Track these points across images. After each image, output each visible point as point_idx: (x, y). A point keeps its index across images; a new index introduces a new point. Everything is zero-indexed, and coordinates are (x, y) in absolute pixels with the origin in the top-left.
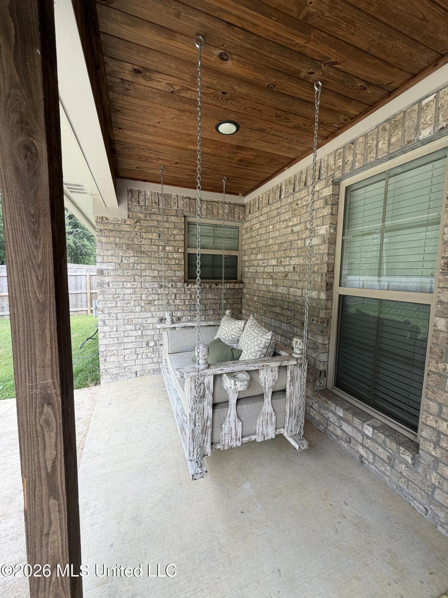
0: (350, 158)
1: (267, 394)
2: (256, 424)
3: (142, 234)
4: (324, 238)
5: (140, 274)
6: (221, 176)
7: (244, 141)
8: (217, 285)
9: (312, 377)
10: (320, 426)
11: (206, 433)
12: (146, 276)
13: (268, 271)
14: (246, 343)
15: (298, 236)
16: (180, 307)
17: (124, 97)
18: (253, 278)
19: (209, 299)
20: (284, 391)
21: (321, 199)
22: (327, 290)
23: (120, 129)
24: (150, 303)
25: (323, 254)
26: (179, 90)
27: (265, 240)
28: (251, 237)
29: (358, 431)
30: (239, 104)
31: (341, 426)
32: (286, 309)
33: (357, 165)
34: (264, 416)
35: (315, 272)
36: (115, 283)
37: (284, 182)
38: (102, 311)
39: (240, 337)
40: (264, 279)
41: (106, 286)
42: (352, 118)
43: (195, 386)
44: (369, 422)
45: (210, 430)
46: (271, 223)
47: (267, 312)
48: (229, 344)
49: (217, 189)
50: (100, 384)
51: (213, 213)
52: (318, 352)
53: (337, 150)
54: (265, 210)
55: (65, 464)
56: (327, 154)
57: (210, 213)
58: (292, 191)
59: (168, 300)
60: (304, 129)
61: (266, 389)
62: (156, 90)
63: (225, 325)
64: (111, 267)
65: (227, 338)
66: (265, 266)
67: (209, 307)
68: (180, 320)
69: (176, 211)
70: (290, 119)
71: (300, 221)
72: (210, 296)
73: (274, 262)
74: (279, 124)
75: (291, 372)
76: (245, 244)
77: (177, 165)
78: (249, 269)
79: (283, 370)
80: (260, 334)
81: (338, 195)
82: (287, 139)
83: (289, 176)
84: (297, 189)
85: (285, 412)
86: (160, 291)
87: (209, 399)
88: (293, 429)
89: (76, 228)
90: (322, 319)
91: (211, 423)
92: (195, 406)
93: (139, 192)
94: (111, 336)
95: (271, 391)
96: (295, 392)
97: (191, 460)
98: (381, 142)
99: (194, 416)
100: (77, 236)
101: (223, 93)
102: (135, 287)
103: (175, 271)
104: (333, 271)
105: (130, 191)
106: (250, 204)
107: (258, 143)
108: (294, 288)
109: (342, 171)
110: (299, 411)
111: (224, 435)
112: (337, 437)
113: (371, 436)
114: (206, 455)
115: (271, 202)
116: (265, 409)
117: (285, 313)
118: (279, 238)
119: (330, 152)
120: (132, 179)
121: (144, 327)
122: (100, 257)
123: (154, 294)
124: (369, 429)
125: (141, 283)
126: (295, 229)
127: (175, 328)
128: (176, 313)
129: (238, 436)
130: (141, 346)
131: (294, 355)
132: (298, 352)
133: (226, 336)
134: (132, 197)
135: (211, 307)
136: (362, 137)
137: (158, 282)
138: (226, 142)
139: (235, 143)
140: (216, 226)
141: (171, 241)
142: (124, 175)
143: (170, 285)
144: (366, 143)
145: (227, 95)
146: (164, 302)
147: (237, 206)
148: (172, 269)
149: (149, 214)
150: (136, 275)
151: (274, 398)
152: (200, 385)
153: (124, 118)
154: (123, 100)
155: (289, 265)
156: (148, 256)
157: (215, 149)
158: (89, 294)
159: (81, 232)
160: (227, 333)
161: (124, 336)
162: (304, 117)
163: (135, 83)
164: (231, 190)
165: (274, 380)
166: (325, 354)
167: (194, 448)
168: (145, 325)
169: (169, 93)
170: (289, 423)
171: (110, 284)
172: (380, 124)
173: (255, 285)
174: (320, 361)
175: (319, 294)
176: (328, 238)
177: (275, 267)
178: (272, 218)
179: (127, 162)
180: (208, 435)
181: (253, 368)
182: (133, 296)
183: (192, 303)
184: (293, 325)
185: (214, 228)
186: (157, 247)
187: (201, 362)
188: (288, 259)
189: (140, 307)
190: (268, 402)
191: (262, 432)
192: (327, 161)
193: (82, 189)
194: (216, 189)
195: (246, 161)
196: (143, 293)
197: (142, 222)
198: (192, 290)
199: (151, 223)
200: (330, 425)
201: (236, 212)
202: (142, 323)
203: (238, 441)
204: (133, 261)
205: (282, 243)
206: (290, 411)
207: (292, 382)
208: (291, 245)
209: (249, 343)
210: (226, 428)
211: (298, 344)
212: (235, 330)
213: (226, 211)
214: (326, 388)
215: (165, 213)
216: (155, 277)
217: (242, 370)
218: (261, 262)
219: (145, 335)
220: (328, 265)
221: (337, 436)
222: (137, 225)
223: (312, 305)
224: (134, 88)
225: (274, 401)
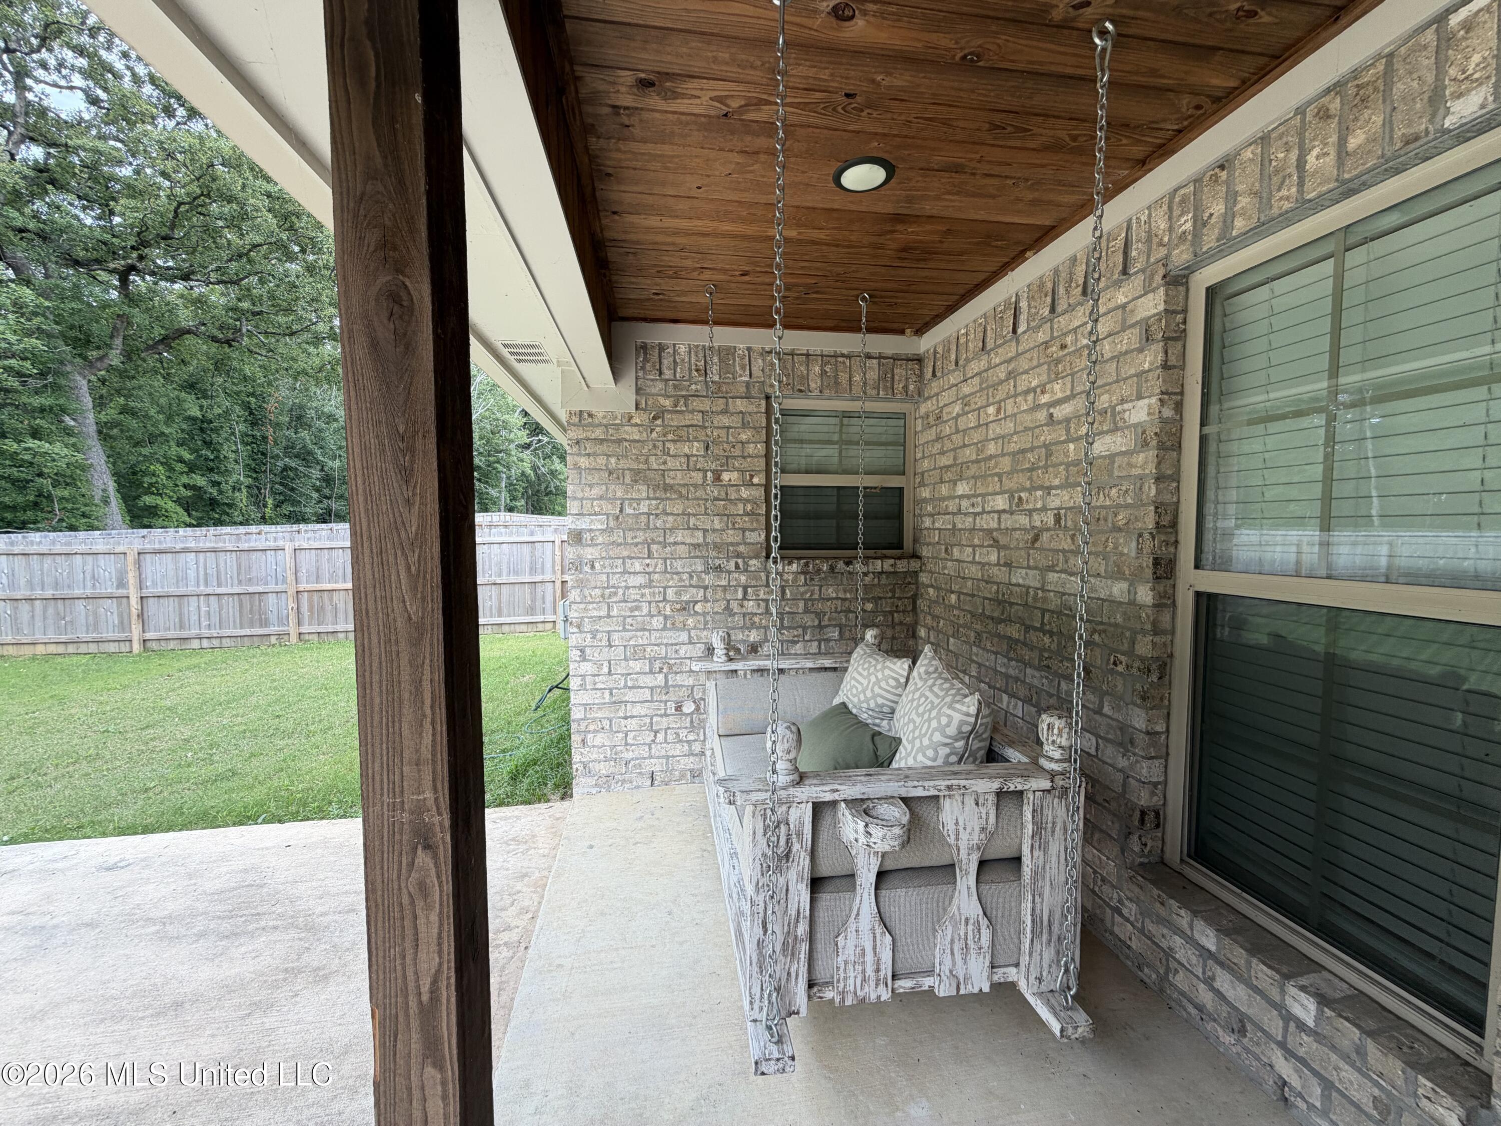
0: (1218, 208)
1: (964, 867)
2: (935, 946)
3: (668, 445)
4: (1144, 432)
5: (661, 539)
6: (856, 292)
7: (910, 200)
8: (848, 564)
9: (1117, 825)
10: (1146, 970)
11: (793, 954)
12: (675, 543)
13: (985, 527)
14: (911, 721)
15: (1068, 431)
16: (756, 619)
17: (621, 145)
18: (946, 544)
19: (828, 600)
20: (1017, 860)
21: (1133, 326)
22: (1157, 578)
23: (615, 213)
24: (684, 609)
25: (1141, 478)
26: (741, 107)
27: (977, 444)
28: (938, 438)
29: (1267, 1002)
30: (889, 116)
31: (1213, 978)
32: (1035, 629)
33: (1240, 224)
34: (955, 926)
35: (1120, 530)
36: (607, 562)
37: (1026, 289)
38: (578, 627)
39: (897, 703)
40: (974, 547)
41: (587, 569)
42: (1217, 100)
43: (766, 828)
44: (1303, 981)
45: (804, 947)
46: (991, 400)
47: (985, 635)
48: (869, 721)
49: (849, 325)
50: (571, 796)
51: (837, 383)
52: (1135, 754)
53: (1176, 190)
54: (975, 367)
55: (457, 990)
56: (1146, 203)
57: (832, 385)
58: (1047, 312)
59: (728, 601)
60: (1073, 147)
61: (962, 851)
62: (688, 118)
63: (860, 669)
64: (598, 524)
65: (865, 705)
66: (976, 514)
67: (829, 620)
68: (756, 652)
69: (748, 385)
70: (1030, 130)
71: (1072, 391)
72: (831, 592)
73: (1001, 502)
74: (1001, 146)
75: (1034, 811)
76: (924, 457)
77: (747, 278)
78: (933, 522)
79: (1009, 805)
80: (948, 699)
81: (1185, 311)
82: (1027, 180)
83: (1040, 273)
84: (1062, 306)
85: (1020, 921)
86: (708, 579)
87: (801, 864)
88: (1044, 974)
89: (537, 435)
90: (1142, 659)
91: (807, 928)
92: (765, 880)
93: (662, 348)
94: (600, 686)
95: (975, 858)
96: (1048, 868)
97: (755, 1021)
98: (1315, 152)
99: (762, 905)
100: (540, 452)
101: (848, 95)
102: (651, 570)
103: (744, 530)
104: (1174, 524)
105: (642, 347)
106: (935, 352)
107: (947, 200)
108: (1058, 572)
109: (1193, 244)
110: (1061, 924)
111: (842, 967)
112: (1201, 1011)
113: (1311, 1023)
114: (794, 1013)
115: (990, 344)
116: (959, 909)
117: (1035, 640)
118: (1015, 438)
119: (1154, 198)
120: (645, 320)
121: (670, 667)
122: (576, 503)
123: (694, 587)
124: (1306, 1002)
125: (665, 559)
126: (1059, 412)
127: (736, 671)
128: (747, 633)
129: (882, 974)
130: (663, 712)
131: (1043, 762)
132: (1057, 755)
133: (862, 697)
134: (646, 360)
135: (835, 619)
136: (1250, 145)
137: (703, 557)
138: (863, 209)
139: (889, 208)
140: (846, 415)
141: (734, 457)
142: (630, 312)
143: (732, 566)
144: (1264, 160)
145: (859, 99)
146: (719, 607)
147: (899, 363)
148: (737, 526)
149: (683, 396)
150: (654, 542)
151: (985, 877)
152: (778, 826)
153: (623, 188)
154: (619, 150)
155: (1044, 509)
156: (681, 496)
157: (835, 229)
158: (558, 585)
159: (548, 443)
160: (864, 691)
161: (626, 686)
162: (1071, 119)
163: (642, 109)
164: (884, 324)
165: (983, 829)
166: (1157, 762)
167: (762, 989)
168: (672, 662)
169: (718, 117)
170: (1031, 954)
171: (597, 565)
172: (1309, 103)
173: (950, 564)
174: (1140, 781)
175: (1132, 590)
176: (1156, 434)
177: (1004, 516)
178: (995, 386)
179: (633, 283)
180: (799, 958)
181: (920, 793)
182: (647, 591)
183: (787, 609)
184: (1056, 674)
185: (841, 421)
186: (701, 474)
187: (781, 766)
188: (1039, 493)
189: (661, 619)
190: (969, 888)
191: (951, 972)
192: (1148, 222)
193: (540, 354)
194: (844, 324)
195: (915, 249)
196: (670, 584)
197: (668, 416)
198: (786, 576)
199: (688, 419)
200: (1176, 971)
201: (897, 378)
202: (665, 658)
203: (882, 987)
204: (646, 510)
205: (1023, 451)
206: (1033, 921)
207: (1037, 838)
208: (1049, 455)
209: (918, 720)
210: (848, 946)
211: (1056, 731)
212: (883, 684)
213: (872, 375)
214: (1162, 862)
215: (718, 392)
216: (696, 546)
217: (889, 794)
218: (965, 503)
219: (673, 686)
220: (1157, 508)
221: (1200, 1008)
222: (657, 426)
223: (1112, 620)
224: (641, 121)
225: (984, 887)
